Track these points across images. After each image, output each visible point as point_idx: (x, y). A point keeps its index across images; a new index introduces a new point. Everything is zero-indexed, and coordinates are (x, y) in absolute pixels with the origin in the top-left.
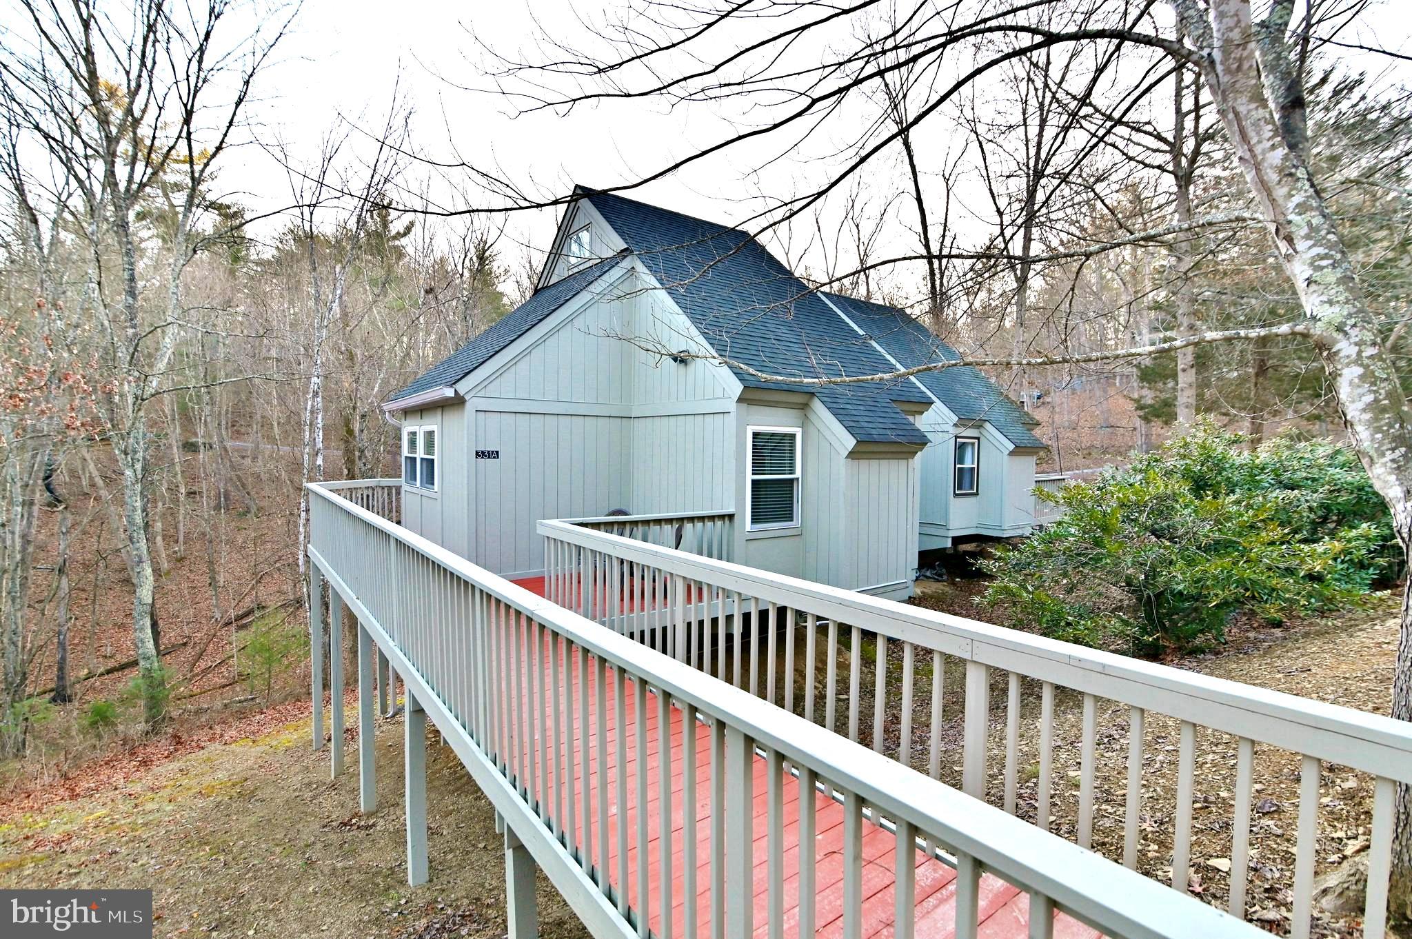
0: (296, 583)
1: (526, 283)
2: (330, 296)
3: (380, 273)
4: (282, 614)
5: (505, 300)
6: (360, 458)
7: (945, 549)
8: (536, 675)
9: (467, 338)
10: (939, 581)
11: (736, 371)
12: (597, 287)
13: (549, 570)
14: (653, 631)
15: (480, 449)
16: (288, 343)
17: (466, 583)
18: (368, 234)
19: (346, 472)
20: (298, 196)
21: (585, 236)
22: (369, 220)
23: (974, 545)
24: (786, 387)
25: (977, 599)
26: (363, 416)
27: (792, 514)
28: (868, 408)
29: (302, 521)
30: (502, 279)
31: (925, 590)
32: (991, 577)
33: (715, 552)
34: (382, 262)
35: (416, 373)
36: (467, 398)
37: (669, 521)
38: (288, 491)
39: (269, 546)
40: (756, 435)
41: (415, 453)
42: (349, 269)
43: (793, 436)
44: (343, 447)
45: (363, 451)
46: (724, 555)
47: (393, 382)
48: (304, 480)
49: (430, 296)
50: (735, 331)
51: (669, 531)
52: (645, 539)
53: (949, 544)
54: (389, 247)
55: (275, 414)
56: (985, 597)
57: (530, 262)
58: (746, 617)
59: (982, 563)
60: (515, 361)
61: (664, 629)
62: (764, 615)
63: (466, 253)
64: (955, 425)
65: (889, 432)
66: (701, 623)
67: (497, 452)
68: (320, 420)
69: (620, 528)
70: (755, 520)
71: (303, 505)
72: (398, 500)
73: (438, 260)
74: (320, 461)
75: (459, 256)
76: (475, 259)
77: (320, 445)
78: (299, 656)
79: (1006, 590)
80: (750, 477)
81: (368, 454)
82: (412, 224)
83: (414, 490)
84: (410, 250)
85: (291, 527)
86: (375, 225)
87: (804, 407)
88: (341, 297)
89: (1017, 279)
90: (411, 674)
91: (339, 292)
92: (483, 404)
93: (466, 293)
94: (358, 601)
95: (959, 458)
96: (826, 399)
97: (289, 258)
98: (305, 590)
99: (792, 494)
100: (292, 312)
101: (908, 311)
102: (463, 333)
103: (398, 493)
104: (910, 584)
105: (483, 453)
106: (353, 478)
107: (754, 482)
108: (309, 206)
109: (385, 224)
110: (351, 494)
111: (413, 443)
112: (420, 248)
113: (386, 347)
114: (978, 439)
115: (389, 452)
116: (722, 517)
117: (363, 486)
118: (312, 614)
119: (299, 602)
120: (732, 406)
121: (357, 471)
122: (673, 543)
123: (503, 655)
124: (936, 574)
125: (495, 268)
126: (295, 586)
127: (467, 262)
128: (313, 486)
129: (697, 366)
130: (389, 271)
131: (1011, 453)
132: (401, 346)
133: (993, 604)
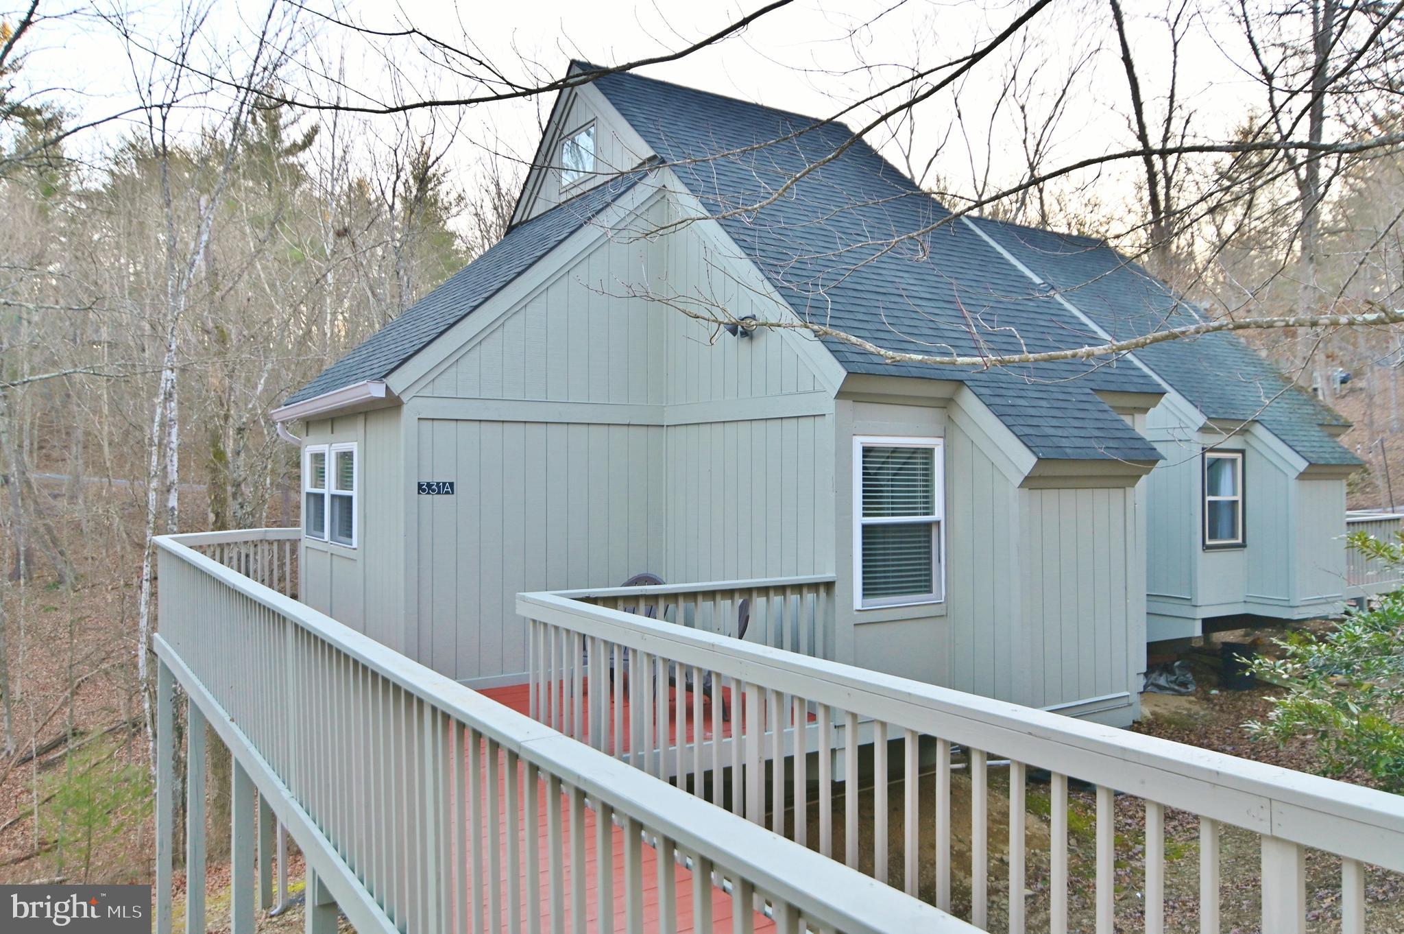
0: (132, 693)
1: (491, 216)
2: (192, 245)
3: (267, 208)
4: (110, 745)
5: (458, 244)
6: (234, 496)
7: (1189, 640)
8: (525, 846)
9: (401, 305)
10: (1181, 694)
11: (835, 347)
12: (610, 218)
13: (536, 674)
14: (708, 775)
15: (425, 479)
16: (125, 319)
17: (409, 695)
18: (250, 148)
19: (212, 517)
20: (145, 93)
21: (584, 140)
22: (250, 125)
23: (1240, 632)
24: (915, 372)
25: (1256, 726)
26: (240, 430)
27: (930, 581)
28: (1057, 404)
29: (144, 597)
30: (454, 210)
31: (1157, 709)
32: (1279, 689)
33: (804, 643)
34: (270, 190)
35: (321, 362)
36: (404, 398)
37: (729, 593)
38: (123, 548)
39: (90, 636)
40: (867, 451)
41: (323, 486)
42: (220, 203)
43: (928, 453)
44: (208, 479)
45: (239, 485)
46: (819, 648)
47: (287, 376)
48: (149, 532)
49: (345, 241)
50: (835, 283)
51: (728, 609)
52: (689, 623)
53: (1197, 631)
54: (279, 165)
55: (105, 429)
56: (1271, 723)
57: (497, 185)
58: (865, 753)
59: (1262, 665)
60: (478, 340)
61: (727, 772)
62: (895, 748)
63: (398, 171)
64: (1204, 429)
65: (1093, 443)
66: (789, 762)
67: (451, 484)
68: (174, 438)
69: (651, 604)
70: (870, 589)
71: (146, 571)
72: (295, 560)
73: (354, 185)
74: (173, 502)
75: (386, 178)
76: (411, 181)
77: (174, 476)
78: (135, 813)
79: (1310, 711)
80: (859, 520)
81: (247, 490)
82: (315, 130)
83: (320, 546)
84: (312, 170)
85: (127, 605)
86: (260, 134)
87: (947, 404)
88: (207, 247)
89: (1301, 185)
90: (317, 845)
91: (205, 237)
92: (429, 408)
93: (398, 236)
94: (233, 725)
95: (1211, 484)
96: (983, 391)
97: (129, 187)
98: (147, 706)
99: (930, 547)
100: (131, 270)
101: (1112, 243)
102: (393, 297)
103: (294, 551)
104: (1135, 698)
105: (429, 485)
106: (223, 527)
107: (866, 529)
108: (161, 107)
109: (275, 131)
110: (219, 552)
111: (319, 475)
112: (328, 167)
113: (275, 321)
114: (1243, 452)
115: (278, 486)
116: (814, 587)
117: (241, 539)
118: (158, 746)
119: (136, 725)
120: (828, 405)
121: (229, 513)
122: (736, 628)
123: (470, 813)
124: (1174, 682)
125: (442, 195)
126: (130, 699)
127: (400, 188)
128: (164, 540)
129: (768, 342)
130: (281, 203)
131: (1302, 476)
132: (298, 320)
133: (1288, 735)
